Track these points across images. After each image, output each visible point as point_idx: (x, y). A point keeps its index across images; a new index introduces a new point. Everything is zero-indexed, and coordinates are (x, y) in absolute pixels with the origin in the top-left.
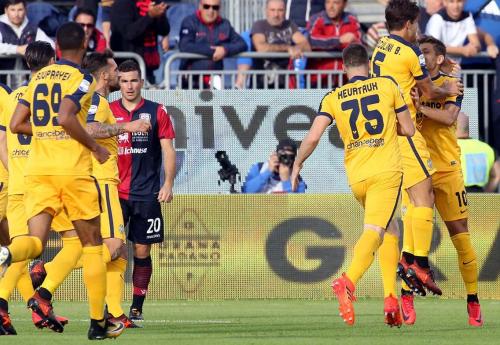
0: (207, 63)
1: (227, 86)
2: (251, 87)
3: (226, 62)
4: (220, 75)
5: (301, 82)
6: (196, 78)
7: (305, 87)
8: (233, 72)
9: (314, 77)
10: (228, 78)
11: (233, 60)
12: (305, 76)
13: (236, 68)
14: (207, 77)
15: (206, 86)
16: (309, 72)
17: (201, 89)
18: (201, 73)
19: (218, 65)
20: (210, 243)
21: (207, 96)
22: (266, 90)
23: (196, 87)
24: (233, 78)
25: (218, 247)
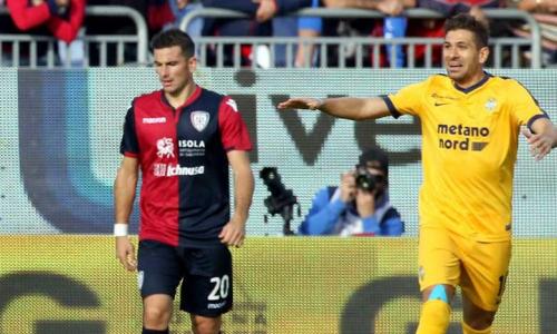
0: (248, 25)
1: (280, 63)
2: (318, 65)
3: (277, 24)
4: (268, 45)
5: (399, 57)
6: (228, 49)
7: (405, 65)
8: (290, 40)
9: (420, 49)
10: (280, 49)
11: (288, 20)
12: (404, 48)
13: (295, 33)
14: (246, 48)
15: (245, 62)
16: (413, 41)
17: (237, 67)
18: (238, 41)
19: (265, 29)
20: (252, 315)
21: (247, 78)
22: (342, 69)
23: (229, 63)
24: (289, 50)
25: (264, 323)
